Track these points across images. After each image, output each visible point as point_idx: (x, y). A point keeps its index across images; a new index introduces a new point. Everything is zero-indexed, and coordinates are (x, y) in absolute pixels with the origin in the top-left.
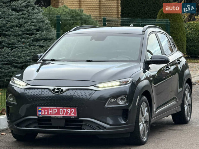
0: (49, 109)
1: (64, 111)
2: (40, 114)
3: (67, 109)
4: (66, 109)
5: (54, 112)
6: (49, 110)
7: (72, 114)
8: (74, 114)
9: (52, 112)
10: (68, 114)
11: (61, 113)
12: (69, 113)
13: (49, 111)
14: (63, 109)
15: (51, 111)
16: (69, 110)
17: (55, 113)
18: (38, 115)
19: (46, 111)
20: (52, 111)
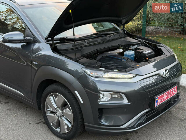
0: (163, 96)
2: (157, 105)
3: (173, 89)
5: (166, 97)
8: (175, 92)
10: (173, 94)
11: (169, 95)
13: (163, 98)
14: (170, 91)
18: (156, 106)
19: (161, 99)
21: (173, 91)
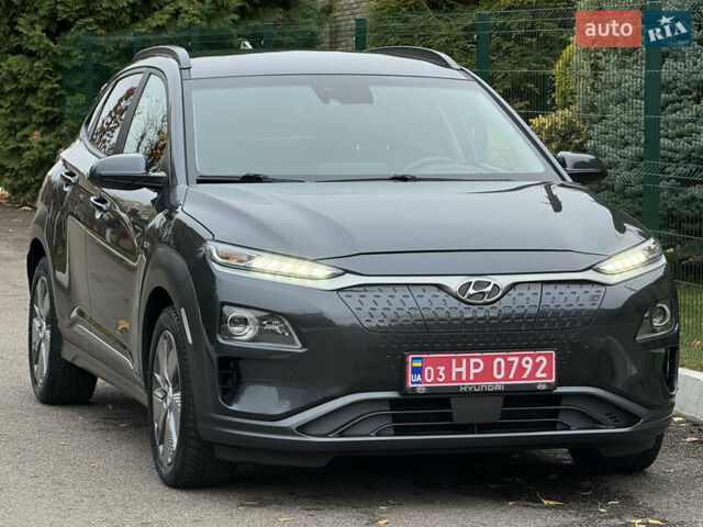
0: (454, 361)
1: (509, 365)
3: (521, 357)
4: (516, 359)
5: (473, 371)
6: (454, 366)
7: (538, 375)
8: (544, 375)
9: (465, 371)
10: (524, 376)
11: (499, 373)
12: (528, 372)
13: (455, 370)
14: (505, 358)
15: (459, 370)
16: (527, 362)
17: (475, 374)
19: (443, 368)
20: (463, 370)
21: (529, 367)
